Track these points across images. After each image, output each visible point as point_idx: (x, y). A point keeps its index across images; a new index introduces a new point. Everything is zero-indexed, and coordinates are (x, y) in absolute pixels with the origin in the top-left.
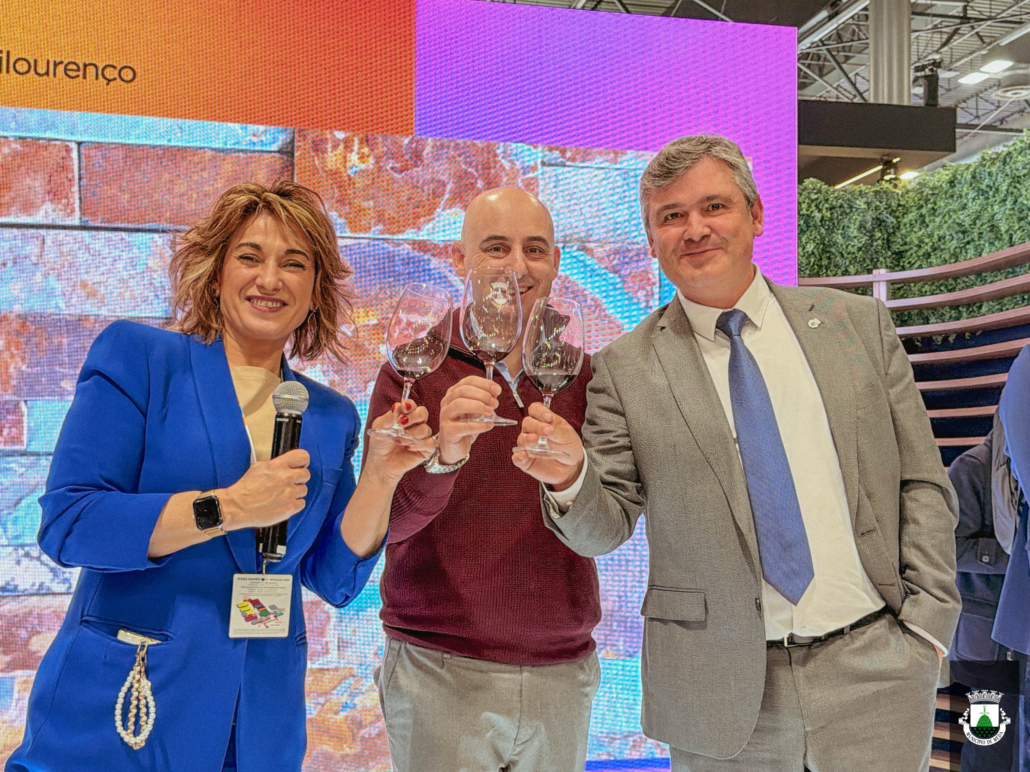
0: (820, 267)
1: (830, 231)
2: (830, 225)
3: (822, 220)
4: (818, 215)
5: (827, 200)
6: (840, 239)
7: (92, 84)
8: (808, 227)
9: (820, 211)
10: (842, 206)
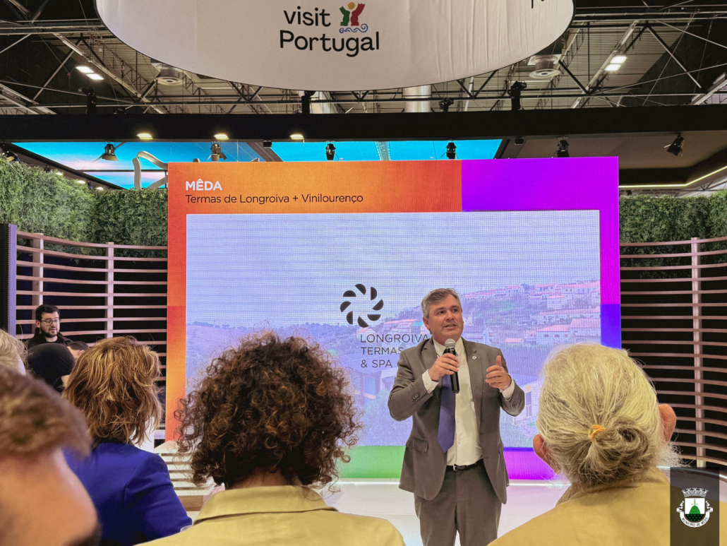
0: (669, 236)
1: (674, 219)
2: (674, 216)
3: (670, 214)
4: (667, 212)
5: (672, 204)
6: (679, 222)
7: (348, 203)
8: (663, 217)
9: (668, 210)
10: (680, 207)
